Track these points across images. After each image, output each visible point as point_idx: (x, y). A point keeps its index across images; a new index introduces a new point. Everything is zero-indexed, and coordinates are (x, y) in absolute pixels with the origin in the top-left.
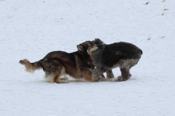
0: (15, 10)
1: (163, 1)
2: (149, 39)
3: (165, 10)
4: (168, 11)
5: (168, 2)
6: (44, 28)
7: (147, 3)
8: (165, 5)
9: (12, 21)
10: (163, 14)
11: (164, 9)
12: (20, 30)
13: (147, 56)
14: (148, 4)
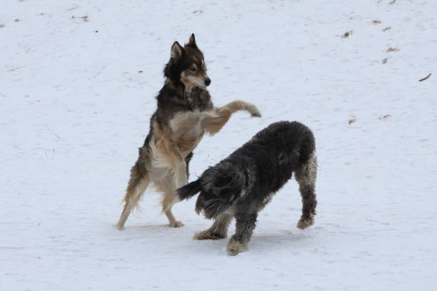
0: (27, 52)
1: (385, 30)
2: (351, 122)
3: (391, 50)
4: (397, 53)
5: (398, 32)
6: (97, 95)
7: (347, 35)
8: (391, 39)
9: (20, 79)
10: (385, 61)
11: (387, 48)
12: (39, 101)
13: (347, 164)
14: (350, 36)
